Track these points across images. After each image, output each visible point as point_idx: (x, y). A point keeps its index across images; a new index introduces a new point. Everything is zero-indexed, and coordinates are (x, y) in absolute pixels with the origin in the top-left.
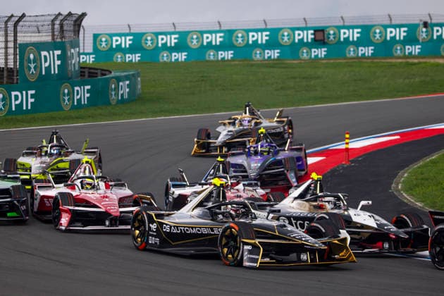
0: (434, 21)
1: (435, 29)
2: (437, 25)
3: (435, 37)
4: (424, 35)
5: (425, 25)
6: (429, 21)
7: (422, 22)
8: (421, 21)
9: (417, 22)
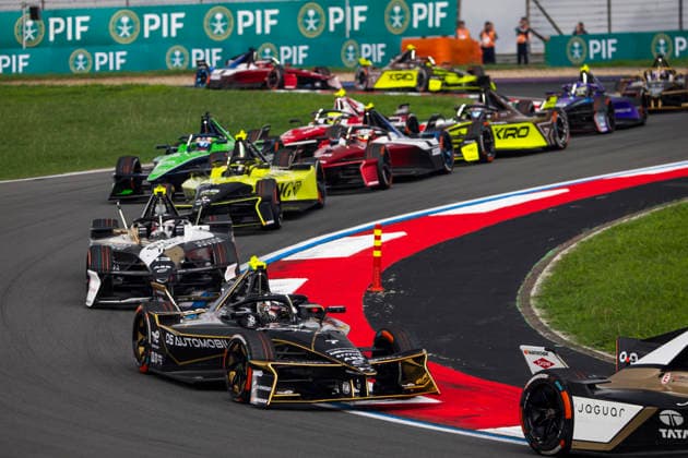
0: (48, 6)
1: (52, 21)
2: (56, 13)
3: (52, 38)
4: (30, 33)
5: (34, 13)
6: (40, 5)
7: (28, 8)
8: (25, 5)
9: (18, 8)
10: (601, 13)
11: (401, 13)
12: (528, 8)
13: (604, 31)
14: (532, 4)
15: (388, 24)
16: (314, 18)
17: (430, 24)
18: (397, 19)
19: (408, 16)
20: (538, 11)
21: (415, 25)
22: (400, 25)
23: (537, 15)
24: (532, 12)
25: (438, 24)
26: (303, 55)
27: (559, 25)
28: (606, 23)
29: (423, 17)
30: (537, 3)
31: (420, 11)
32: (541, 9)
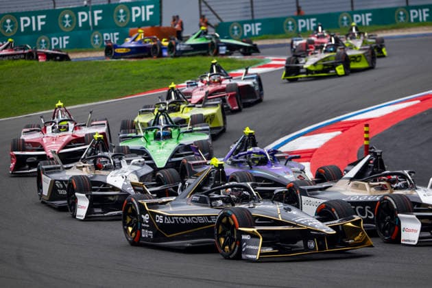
10: (247, 7)
11: (124, 13)
12: (200, 7)
13: (250, 18)
14: (203, 4)
15: (116, 21)
16: (69, 19)
17: (143, 19)
18: (122, 17)
19: (129, 15)
20: (207, 8)
21: (134, 20)
22: (124, 21)
23: (206, 11)
24: (203, 9)
25: (148, 19)
26: (66, 43)
27: (220, 16)
28: (250, 13)
29: (138, 15)
30: (205, 3)
31: (136, 12)
32: (209, 7)
